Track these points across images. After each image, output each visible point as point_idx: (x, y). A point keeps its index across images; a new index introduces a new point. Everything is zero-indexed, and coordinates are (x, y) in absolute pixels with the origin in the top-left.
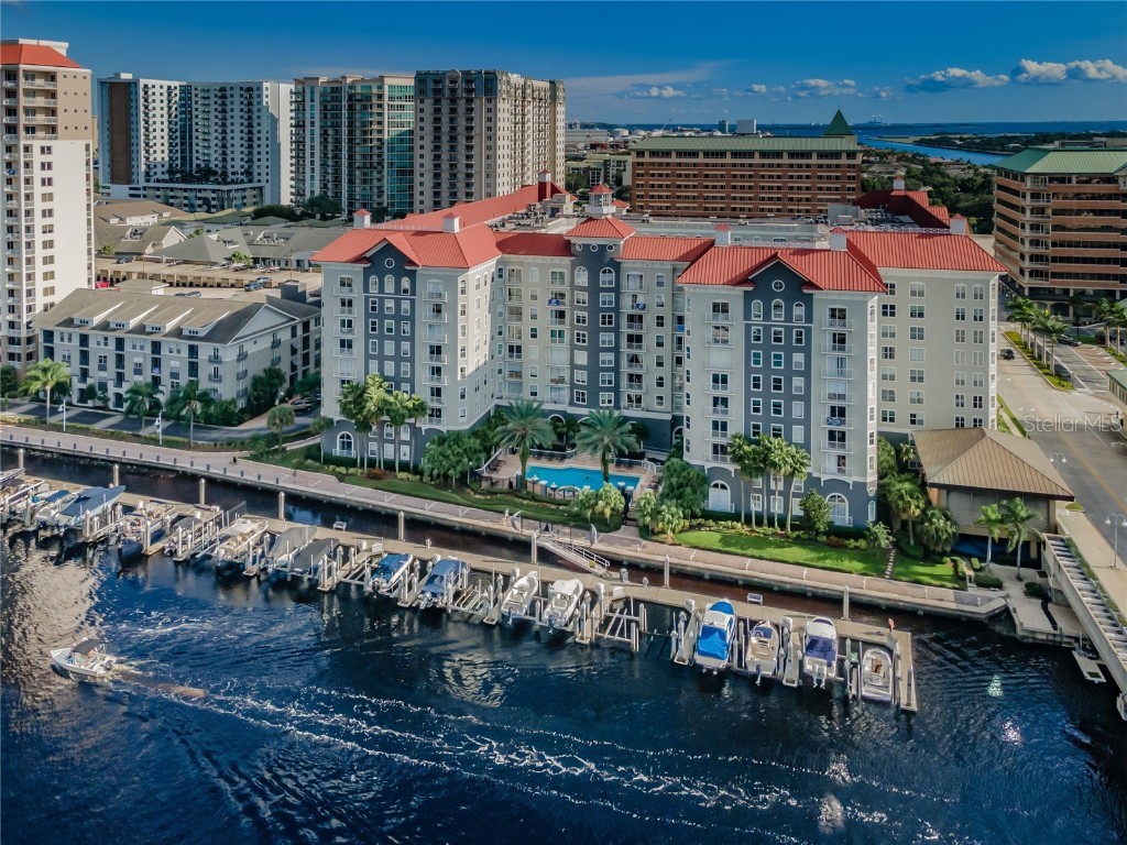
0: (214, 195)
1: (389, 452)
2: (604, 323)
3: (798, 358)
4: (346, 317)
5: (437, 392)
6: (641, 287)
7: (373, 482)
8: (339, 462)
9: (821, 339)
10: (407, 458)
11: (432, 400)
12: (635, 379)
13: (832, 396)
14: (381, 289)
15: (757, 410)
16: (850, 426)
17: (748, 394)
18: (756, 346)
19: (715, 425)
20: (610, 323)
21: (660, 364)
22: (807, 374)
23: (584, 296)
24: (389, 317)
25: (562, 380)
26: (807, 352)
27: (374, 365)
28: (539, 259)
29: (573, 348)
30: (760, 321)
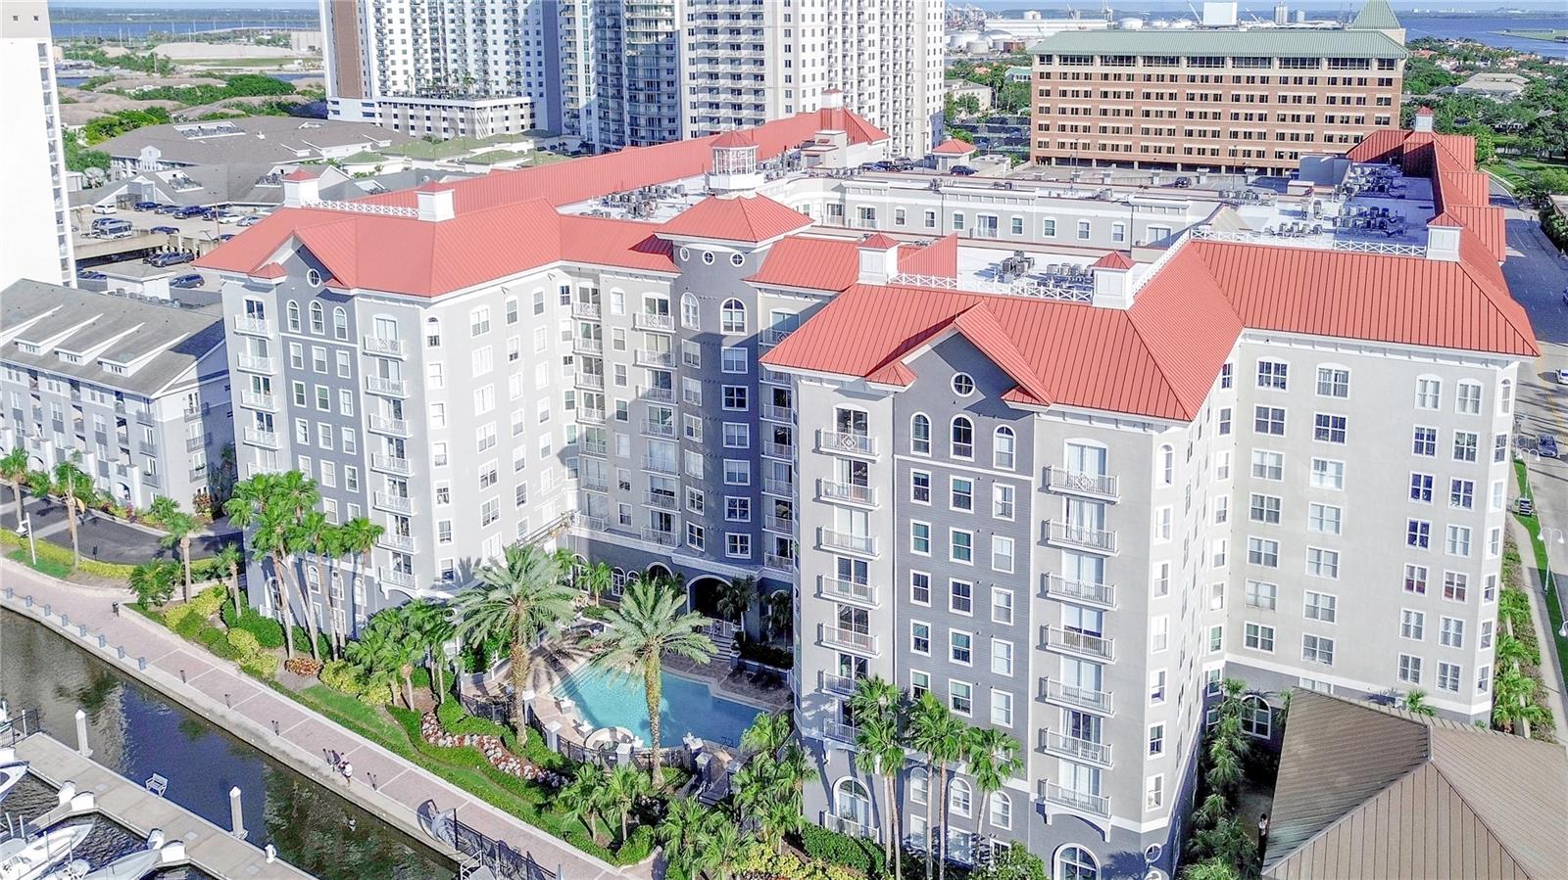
0: (461, 115)
2: (730, 403)
3: (1003, 545)
4: (260, 373)
5: (403, 525)
14: (306, 327)
15: (922, 645)
17: (905, 611)
18: (920, 512)
20: (741, 403)
22: (1018, 582)
23: (695, 350)
24: (320, 379)
26: (1020, 534)
27: (306, 463)
28: (624, 272)
29: (683, 445)
30: (926, 459)
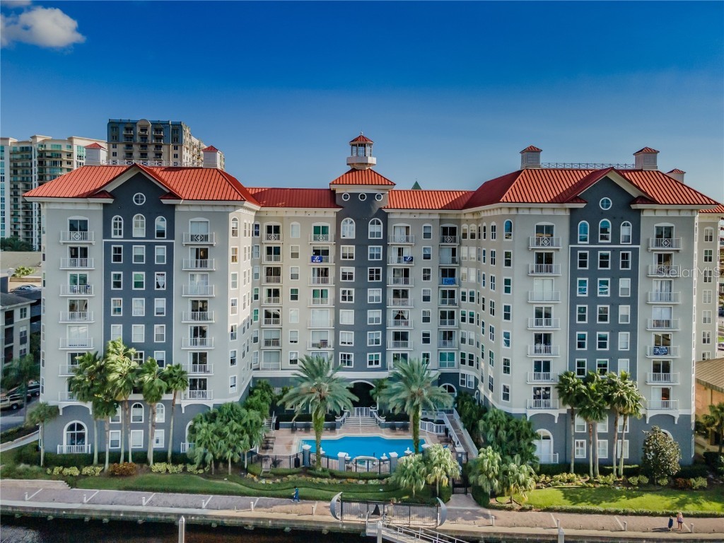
1: (136, 440)
2: (372, 278)
3: (625, 283)
4: (79, 271)
5: (200, 359)
6: (407, 240)
7: (118, 481)
8: (67, 461)
9: (647, 262)
10: (161, 445)
11: (195, 370)
12: (401, 337)
13: (658, 324)
14: (128, 233)
15: (581, 345)
16: (676, 353)
17: (573, 328)
18: (583, 274)
19: (538, 365)
20: (378, 278)
21: (426, 320)
22: (632, 301)
23: (351, 249)
24: (139, 268)
25: (324, 343)
26: (634, 276)
27: (117, 331)
28: (301, 212)
29: (337, 308)
30: (586, 244)
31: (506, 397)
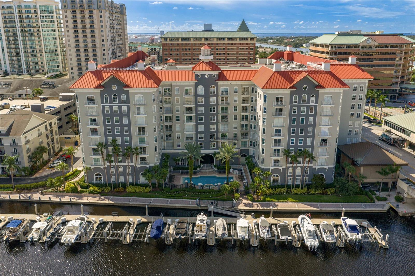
1: (121, 179)
2: (211, 111)
3: (311, 119)
4: (93, 117)
5: (143, 150)
6: (227, 94)
9: (321, 110)
11: (141, 154)
14: (111, 101)
15: (292, 143)
17: (290, 136)
18: (294, 116)
19: (275, 151)
20: (214, 111)
22: (313, 126)
23: (202, 99)
24: (116, 115)
26: (315, 116)
27: (110, 139)
28: (180, 83)
29: (197, 124)
30: (296, 104)
31: (263, 163)
